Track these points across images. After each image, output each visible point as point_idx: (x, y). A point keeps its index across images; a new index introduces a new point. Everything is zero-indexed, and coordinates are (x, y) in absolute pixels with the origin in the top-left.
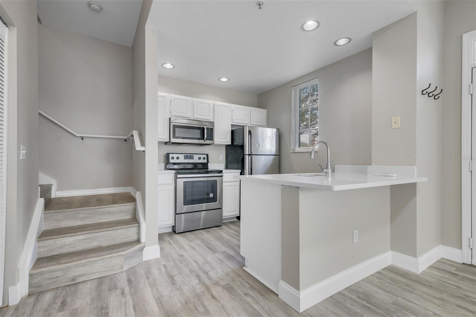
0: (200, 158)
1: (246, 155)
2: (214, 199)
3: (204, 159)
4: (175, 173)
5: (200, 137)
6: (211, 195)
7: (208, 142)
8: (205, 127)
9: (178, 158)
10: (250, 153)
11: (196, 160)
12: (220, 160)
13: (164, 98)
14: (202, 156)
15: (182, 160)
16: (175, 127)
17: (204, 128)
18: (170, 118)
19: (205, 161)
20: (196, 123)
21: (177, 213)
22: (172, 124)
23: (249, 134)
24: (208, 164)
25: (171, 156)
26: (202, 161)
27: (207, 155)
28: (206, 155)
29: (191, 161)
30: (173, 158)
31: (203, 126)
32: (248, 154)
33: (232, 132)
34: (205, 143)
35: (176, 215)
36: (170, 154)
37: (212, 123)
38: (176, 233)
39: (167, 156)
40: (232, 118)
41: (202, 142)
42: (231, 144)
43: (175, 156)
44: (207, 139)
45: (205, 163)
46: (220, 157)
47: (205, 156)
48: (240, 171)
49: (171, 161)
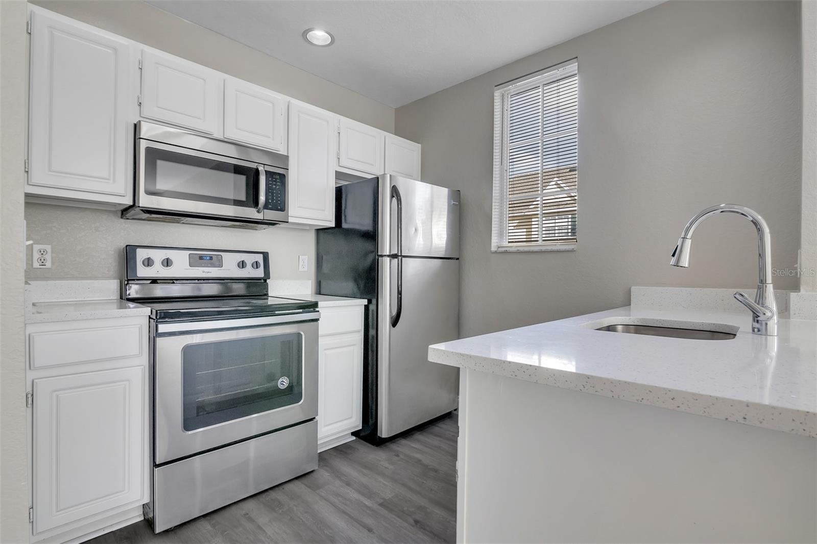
0: (242, 265)
1: (382, 256)
2: (292, 394)
3: (256, 265)
4: (150, 318)
5: (243, 198)
6: (283, 383)
7: (270, 215)
8: (261, 168)
9: (167, 263)
10: (395, 252)
11: (229, 268)
12: (301, 269)
13: (115, 50)
14: (249, 259)
15: (181, 266)
16: (154, 155)
17: (257, 172)
18: (135, 125)
19: (260, 273)
20: (231, 151)
21: (157, 463)
22: (143, 145)
23: (392, 196)
24: (268, 281)
25: (141, 254)
26: (249, 272)
27: (266, 256)
28: (262, 255)
29: (214, 272)
30: (148, 262)
31: (254, 166)
32: (388, 254)
33: (339, 192)
34: (259, 216)
35: (156, 470)
36: (139, 250)
37: (284, 159)
38: (158, 531)
39: (128, 255)
40: (338, 154)
41: (250, 213)
42: (334, 226)
43: (158, 256)
44: (266, 207)
45: (259, 279)
46: (301, 263)
47: (260, 258)
48: (365, 302)
49: (142, 271)
